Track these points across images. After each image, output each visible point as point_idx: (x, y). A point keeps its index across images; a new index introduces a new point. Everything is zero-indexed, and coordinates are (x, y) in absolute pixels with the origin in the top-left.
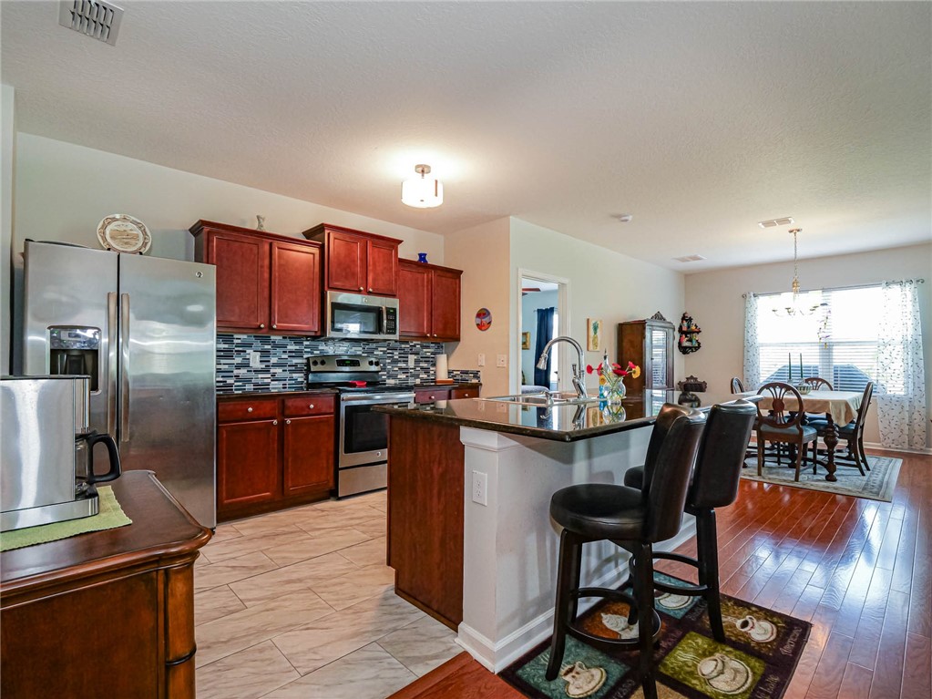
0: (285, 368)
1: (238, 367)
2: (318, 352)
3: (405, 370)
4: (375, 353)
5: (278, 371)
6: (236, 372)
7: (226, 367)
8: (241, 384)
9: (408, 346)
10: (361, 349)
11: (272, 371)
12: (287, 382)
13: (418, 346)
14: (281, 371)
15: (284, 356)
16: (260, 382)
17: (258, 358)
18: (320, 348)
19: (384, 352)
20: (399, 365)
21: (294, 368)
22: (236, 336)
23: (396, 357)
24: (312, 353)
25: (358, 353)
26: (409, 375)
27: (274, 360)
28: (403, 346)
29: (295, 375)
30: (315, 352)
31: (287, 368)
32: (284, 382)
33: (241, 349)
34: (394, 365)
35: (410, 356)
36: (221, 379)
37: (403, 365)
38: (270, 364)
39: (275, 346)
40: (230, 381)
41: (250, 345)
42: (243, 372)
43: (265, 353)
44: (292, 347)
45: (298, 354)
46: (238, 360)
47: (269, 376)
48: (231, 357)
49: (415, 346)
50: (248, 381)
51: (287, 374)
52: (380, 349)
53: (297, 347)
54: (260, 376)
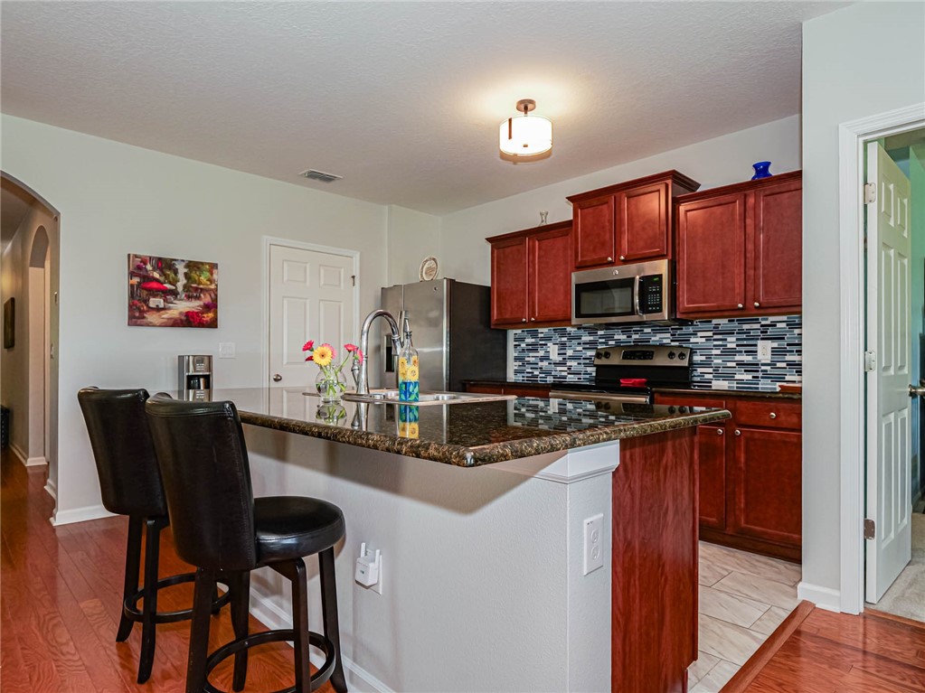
0: (579, 361)
1: (542, 359)
2: (613, 343)
3: (751, 367)
4: (692, 340)
5: (573, 363)
6: (540, 364)
7: (534, 359)
8: (543, 375)
9: (758, 326)
10: (669, 335)
11: (568, 364)
12: (582, 376)
13: (779, 325)
14: (576, 364)
15: (580, 348)
16: (558, 374)
17: (557, 352)
18: (616, 337)
19: (708, 339)
20: (738, 358)
21: (588, 361)
22: (540, 330)
23: (729, 346)
24: (606, 343)
25: (665, 341)
26: (760, 374)
27: (570, 352)
28: (746, 327)
29: (589, 369)
30: (610, 343)
31: (582, 361)
32: (579, 376)
33: (543, 342)
34: (726, 358)
35: (760, 343)
36: (530, 371)
37: (747, 359)
38: (566, 357)
39: (571, 338)
40: (536, 373)
41: (549, 339)
42: (545, 364)
43: (563, 346)
44: (586, 338)
45: (592, 345)
46: (541, 353)
47: (565, 369)
48: (536, 350)
49: (773, 325)
50: (548, 373)
51: (582, 368)
52: (700, 334)
53: (592, 338)
54: (559, 368)
